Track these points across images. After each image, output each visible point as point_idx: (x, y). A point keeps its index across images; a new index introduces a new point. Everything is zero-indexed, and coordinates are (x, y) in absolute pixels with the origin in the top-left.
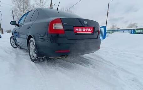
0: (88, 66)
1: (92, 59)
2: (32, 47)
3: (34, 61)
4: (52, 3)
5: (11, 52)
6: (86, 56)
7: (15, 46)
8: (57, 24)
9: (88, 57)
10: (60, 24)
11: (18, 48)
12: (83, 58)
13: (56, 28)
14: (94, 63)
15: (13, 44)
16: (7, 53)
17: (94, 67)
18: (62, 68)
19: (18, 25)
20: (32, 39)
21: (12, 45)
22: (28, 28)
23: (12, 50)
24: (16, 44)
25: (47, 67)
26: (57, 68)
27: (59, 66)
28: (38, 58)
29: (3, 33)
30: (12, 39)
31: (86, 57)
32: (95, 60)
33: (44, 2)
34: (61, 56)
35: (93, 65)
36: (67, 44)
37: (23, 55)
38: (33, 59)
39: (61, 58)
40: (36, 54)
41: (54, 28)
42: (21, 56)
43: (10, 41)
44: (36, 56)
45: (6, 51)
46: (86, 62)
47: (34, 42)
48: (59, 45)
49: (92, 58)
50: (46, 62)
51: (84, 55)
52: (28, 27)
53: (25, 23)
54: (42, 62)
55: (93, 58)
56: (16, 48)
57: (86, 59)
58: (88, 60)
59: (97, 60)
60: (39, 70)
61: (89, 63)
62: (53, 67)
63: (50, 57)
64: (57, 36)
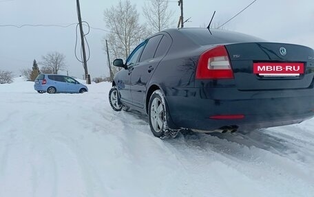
0: (286, 154)
1: (292, 138)
2: (157, 109)
3: (160, 135)
4: (182, 18)
5: (113, 119)
6: (275, 131)
7: (118, 107)
8: (216, 59)
9: (279, 134)
10: (223, 58)
11: (122, 111)
12: (268, 135)
13: (213, 67)
14: (301, 149)
15: (113, 102)
16: (106, 119)
17: (303, 159)
18: (222, 154)
19: (125, 66)
20: (157, 92)
21: (112, 105)
22: (150, 71)
23: (113, 115)
24: (120, 103)
25: (188, 150)
26: (210, 155)
27: (215, 151)
28: (169, 131)
29: (89, 83)
30: (112, 94)
31: (273, 133)
32: (302, 141)
33: (166, 17)
34: (221, 129)
35: (299, 153)
36: (238, 100)
37: (134, 124)
38: (158, 131)
39: (221, 131)
40: (165, 123)
41: (209, 68)
42: (131, 125)
43: (110, 98)
44: (165, 126)
45: (104, 117)
46: (277, 145)
47: (162, 97)
48: (217, 102)
49: (291, 136)
50: (182, 139)
51: (269, 129)
52: (149, 69)
53: (143, 60)
54: (176, 140)
55: (295, 137)
56: (120, 110)
57: (276, 138)
58: (280, 140)
59: (305, 143)
60: (174, 155)
61: (286, 148)
62: (201, 151)
63: (194, 130)
64: (214, 84)
